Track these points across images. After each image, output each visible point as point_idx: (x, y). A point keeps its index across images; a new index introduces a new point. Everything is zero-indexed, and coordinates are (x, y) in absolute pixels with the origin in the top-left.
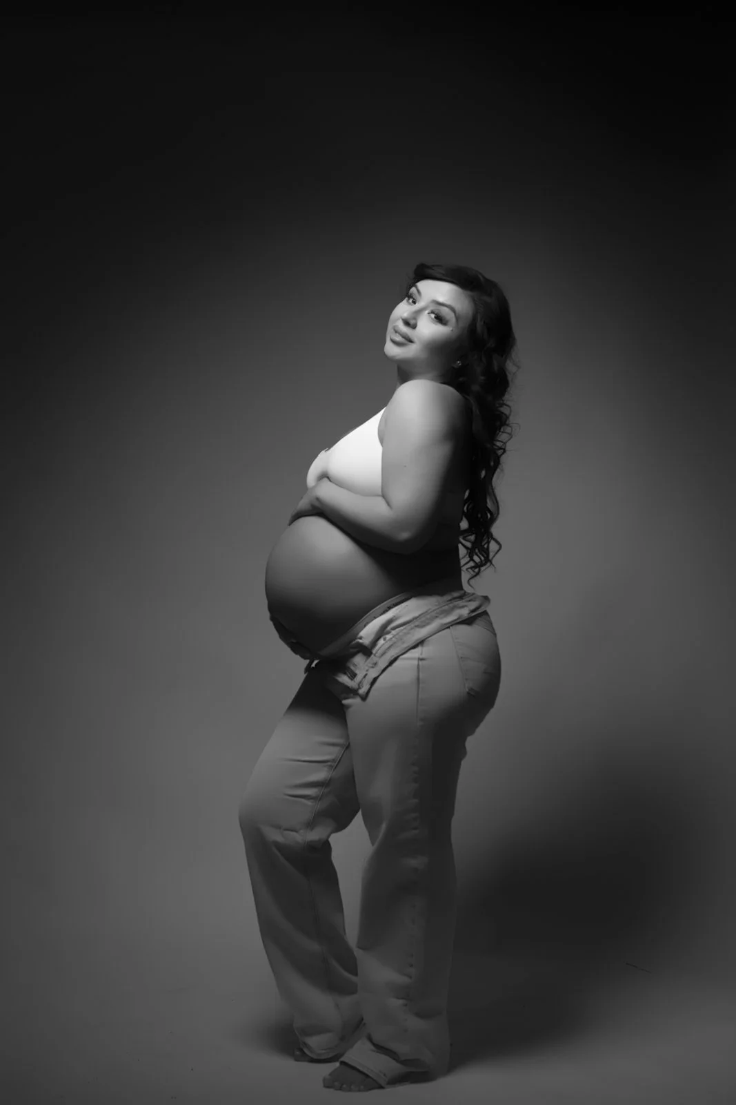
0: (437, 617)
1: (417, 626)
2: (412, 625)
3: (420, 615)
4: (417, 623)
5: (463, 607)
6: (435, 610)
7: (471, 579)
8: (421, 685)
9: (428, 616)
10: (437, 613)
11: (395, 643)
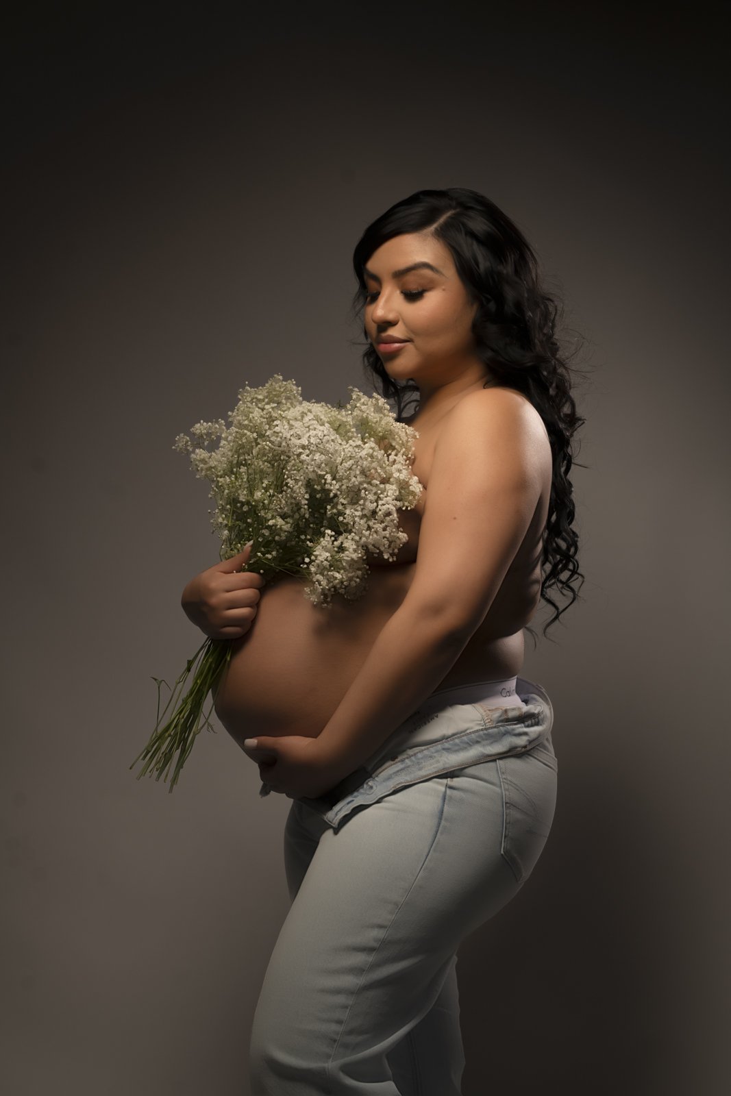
0: (478, 742)
1: (447, 750)
2: (439, 747)
3: (454, 735)
4: (447, 745)
5: (520, 735)
6: (477, 731)
7: (548, 625)
8: (443, 822)
9: (465, 738)
10: (480, 736)
11: (408, 767)
